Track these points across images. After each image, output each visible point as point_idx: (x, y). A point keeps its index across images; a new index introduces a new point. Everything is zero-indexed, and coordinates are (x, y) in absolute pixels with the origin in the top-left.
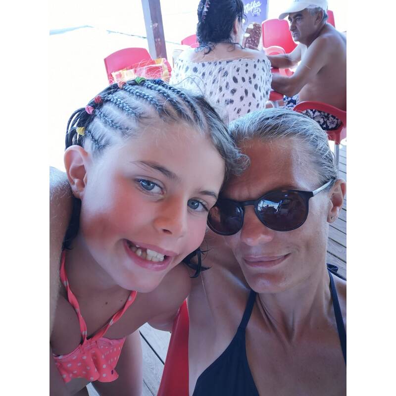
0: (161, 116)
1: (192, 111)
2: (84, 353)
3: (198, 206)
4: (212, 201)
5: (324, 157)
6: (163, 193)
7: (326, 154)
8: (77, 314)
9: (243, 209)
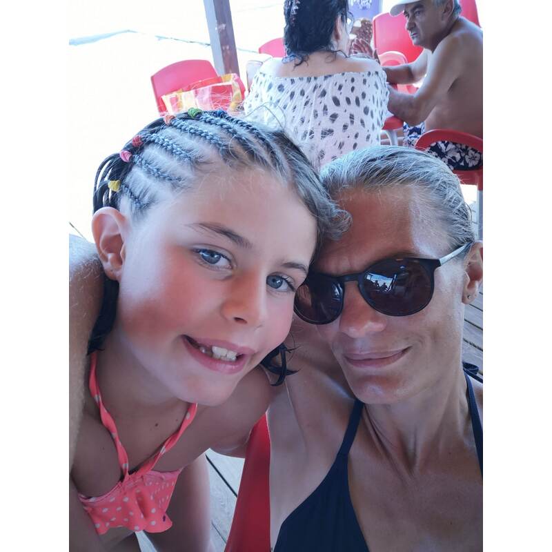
0: (225, 160)
1: (268, 151)
2: (125, 494)
3: (281, 283)
4: (300, 276)
5: (455, 210)
6: (232, 268)
7: (457, 208)
8: (114, 440)
9: (343, 287)
